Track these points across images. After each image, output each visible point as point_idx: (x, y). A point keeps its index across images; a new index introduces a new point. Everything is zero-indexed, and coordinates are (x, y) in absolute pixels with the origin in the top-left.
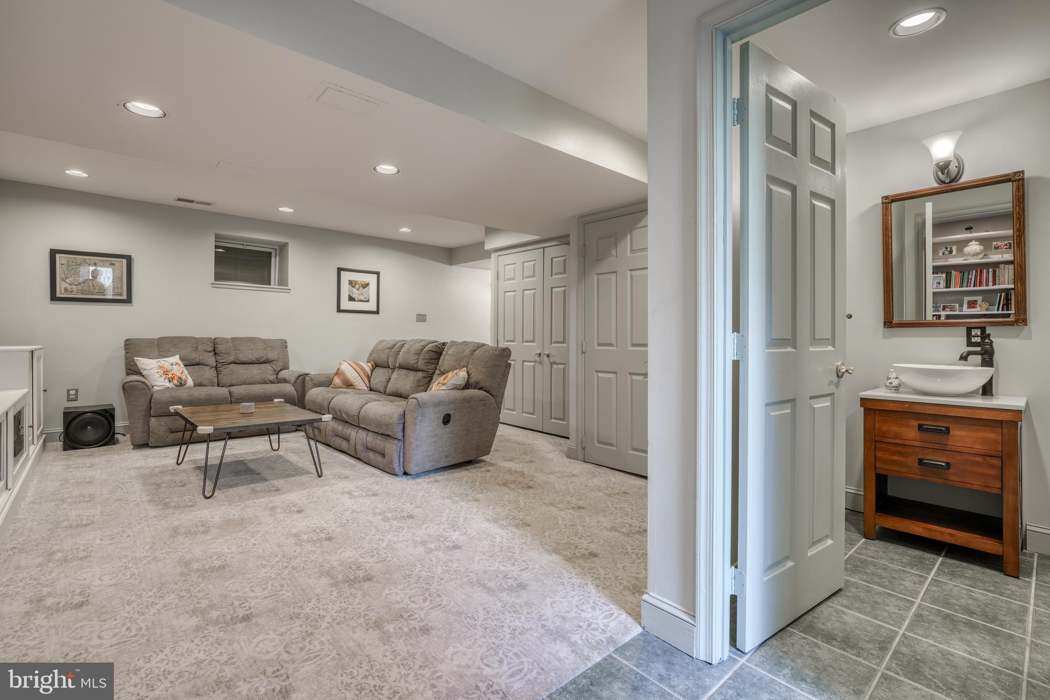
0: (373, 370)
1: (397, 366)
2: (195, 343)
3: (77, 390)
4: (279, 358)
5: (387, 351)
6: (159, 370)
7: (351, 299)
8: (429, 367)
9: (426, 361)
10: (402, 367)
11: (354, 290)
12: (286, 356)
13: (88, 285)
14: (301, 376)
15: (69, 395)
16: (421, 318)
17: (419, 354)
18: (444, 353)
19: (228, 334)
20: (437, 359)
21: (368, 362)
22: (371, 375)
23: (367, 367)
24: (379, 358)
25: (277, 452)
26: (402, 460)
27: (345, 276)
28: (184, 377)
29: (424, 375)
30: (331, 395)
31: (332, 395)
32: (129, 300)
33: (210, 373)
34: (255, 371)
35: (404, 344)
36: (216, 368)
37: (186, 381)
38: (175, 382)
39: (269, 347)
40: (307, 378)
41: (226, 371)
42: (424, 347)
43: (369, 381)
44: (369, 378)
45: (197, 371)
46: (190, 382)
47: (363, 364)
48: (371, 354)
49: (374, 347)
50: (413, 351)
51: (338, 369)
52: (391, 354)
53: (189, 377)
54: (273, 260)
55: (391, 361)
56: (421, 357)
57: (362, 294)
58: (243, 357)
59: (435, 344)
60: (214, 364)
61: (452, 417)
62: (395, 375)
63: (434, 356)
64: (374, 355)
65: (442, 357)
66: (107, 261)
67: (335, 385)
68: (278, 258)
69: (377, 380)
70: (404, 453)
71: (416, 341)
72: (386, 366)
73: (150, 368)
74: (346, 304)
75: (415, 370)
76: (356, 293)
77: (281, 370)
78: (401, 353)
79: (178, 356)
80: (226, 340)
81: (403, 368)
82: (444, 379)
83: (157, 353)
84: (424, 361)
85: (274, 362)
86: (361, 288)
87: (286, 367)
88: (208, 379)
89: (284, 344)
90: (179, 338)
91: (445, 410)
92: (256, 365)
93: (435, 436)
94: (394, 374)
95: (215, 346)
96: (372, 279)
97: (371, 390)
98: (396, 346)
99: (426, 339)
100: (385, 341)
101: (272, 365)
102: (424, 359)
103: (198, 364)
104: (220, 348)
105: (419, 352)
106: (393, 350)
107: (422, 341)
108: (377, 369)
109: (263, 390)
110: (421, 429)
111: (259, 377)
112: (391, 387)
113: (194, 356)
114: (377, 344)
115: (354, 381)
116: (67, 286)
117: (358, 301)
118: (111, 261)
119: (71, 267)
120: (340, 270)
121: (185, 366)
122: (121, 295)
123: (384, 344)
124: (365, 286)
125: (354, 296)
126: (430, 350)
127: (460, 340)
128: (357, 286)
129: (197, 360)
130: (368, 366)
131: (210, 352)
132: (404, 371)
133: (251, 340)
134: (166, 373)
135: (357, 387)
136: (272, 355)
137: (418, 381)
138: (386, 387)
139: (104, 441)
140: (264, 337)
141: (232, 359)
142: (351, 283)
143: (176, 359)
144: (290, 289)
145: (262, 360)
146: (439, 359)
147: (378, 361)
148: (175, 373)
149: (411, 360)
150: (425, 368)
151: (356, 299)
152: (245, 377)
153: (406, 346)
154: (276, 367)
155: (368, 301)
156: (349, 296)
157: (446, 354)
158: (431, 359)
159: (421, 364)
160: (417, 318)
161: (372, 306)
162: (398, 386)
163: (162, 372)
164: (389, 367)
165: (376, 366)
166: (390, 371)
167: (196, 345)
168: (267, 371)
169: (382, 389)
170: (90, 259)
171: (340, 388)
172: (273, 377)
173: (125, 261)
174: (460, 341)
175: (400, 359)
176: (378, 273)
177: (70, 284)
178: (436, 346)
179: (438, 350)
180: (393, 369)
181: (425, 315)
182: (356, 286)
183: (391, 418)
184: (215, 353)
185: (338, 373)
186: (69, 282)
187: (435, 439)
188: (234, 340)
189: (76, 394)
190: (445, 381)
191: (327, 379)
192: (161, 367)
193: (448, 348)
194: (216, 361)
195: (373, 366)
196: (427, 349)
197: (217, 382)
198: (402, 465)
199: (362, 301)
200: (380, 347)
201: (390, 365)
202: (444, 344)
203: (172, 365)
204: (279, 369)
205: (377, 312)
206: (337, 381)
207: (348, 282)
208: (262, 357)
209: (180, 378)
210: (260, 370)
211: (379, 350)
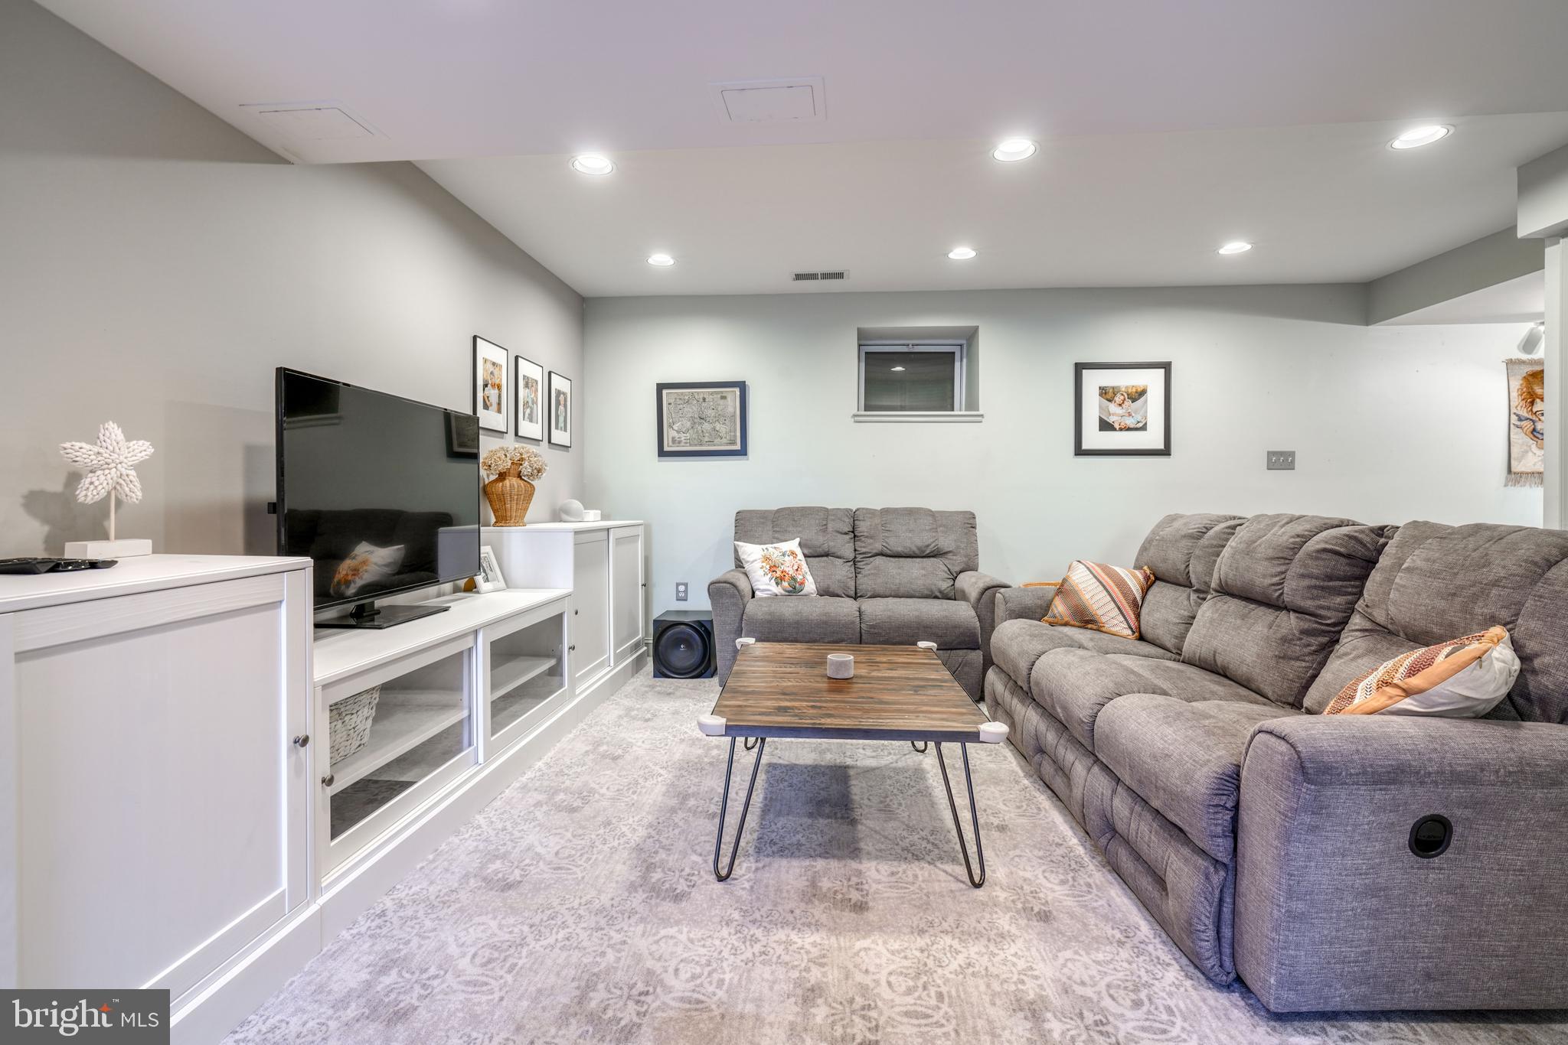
0: (1148, 589)
1: (1213, 585)
2: (823, 516)
3: (686, 585)
4: (958, 547)
5: (1185, 543)
6: (764, 564)
7: (1105, 426)
8: (1322, 602)
9: (1314, 582)
10: (1226, 591)
11: (1113, 408)
12: (973, 543)
13: (697, 431)
14: (989, 588)
15: (678, 592)
16: (1281, 461)
17: (1287, 560)
18: (1384, 561)
19: (876, 502)
20: (1356, 578)
21: (1138, 567)
22: (1143, 599)
23: (1134, 582)
24: (1165, 560)
25: (920, 756)
26: (1227, 932)
27: (1093, 381)
28: (799, 578)
29: (1306, 625)
30: (1036, 646)
31: (1039, 648)
32: (743, 452)
33: (841, 572)
34: (915, 573)
35: (1234, 527)
36: (854, 561)
37: (802, 584)
38: (785, 584)
39: (940, 526)
40: (997, 595)
41: (869, 567)
42: (1305, 538)
43: (1138, 616)
44: (1137, 608)
45: (824, 567)
46: (810, 586)
47: (1122, 572)
48: (1144, 549)
49: (1153, 532)
50: (1263, 549)
51: (1065, 580)
52: (1197, 552)
53: (810, 578)
54: (957, 365)
55: (1196, 569)
56: (1295, 568)
57: (1130, 415)
58: (896, 545)
59: (1345, 530)
60: (852, 556)
61: (1458, 830)
62: (1207, 611)
63: (1342, 567)
64: (1152, 551)
65: (1375, 576)
66: (717, 393)
67: (1055, 617)
68: (965, 360)
69: (1157, 615)
70: (1234, 912)
71: (1275, 520)
72: (1182, 582)
73: (751, 560)
74: (1093, 438)
75: (1274, 605)
76: (1115, 413)
77: (961, 572)
78: (1226, 552)
79: (797, 540)
80: (871, 513)
81: (1233, 595)
82: (1412, 671)
83: (770, 533)
84: (1307, 582)
85: (950, 556)
86: (1128, 402)
87: (971, 567)
88: (839, 581)
89: (968, 522)
90: (803, 509)
91: (1423, 803)
92: (918, 560)
93: (1372, 891)
94: (1206, 605)
95: (853, 524)
96: (1153, 381)
97: (1141, 638)
98: (1211, 533)
99: (1310, 513)
100: (1182, 516)
101: (946, 562)
102: (1303, 576)
103: (827, 555)
104: (863, 527)
105: (1286, 556)
106: (1204, 541)
107: (1293, 519)
108: (1158, 589)
109: (917, 613)
110: (1309, 858)
111: (920, 582)
112: (1193, 642)
113: (821, 541)
114: (1160, 526)
115: (1100, 612)
116: (675, 434)
117: (1121, 429)
118: (722, 392)
119: (679, 407)
120: (1079, 368)
121: (805, 556)
122: (733, 443)
123: (1177, 524)
124: (1138, 395)
125: (1111, 420)
126: (1325, 550)
127: (1455, 518)
128: (1118, 399)
129: (825, 548)
130: (1135, 577)
131: (846, 534)
132: (1234, 604)
133: (911, 512)
134: (773, 568)
135: (1107, 627)
136: (946, 542)
137: (1284, 640)
138: (1182, 637)
139: (699, 670)
140: (935, 507)
141: (878, 546)
142: (1107, 394)
143: (793, 545)
144: (982, 416)
145: (928, 552)
146: (1364, 578)
147: (1162, 567)
148: (787, 569)
149: (1261, 576)
150: (1309, 604)
151: (1117, 426)
152: (897, 581)
153: (1242, 533)
154: (953, 565)
155: (1144, 428)
156: (1101, 420)
157: (1398, 565)
158: (1330, 578)
159: (1293, 589)
160: (1269, 460)
161: (1153, 438)
162: (1215, 643)
163: (768, 567)
164: (1190, 585)
165: (1155, 578)
166: (1193, 596)
167: (825, 523)
168: (932, 574)
169: (1170, 642)
170: (698, 393)
171: (1066, 624)
172: (945, 585)
173: (737, 391)
174: (1456, 523)
175: (1223, 568)
176: (1166, 367)
177: (678, 432)
178: (1350, 537)
179: (1360, 551)
180: (1202, 593)
181: (1292, 454)
182: (1116, 399)
183: (1188, 777)
184: (855, 536)
185: (1063, 589)
186: (676, 428)
187: (1373, 903)
188: (886, 511)
189: (686, 591)
190: (1416, 681)
191: (1039, 602)
192: (767, 559)
193: (1401, 546)
194: (855, 550)
195: (1147, 578)
196: (1313, 545)
197: (854, 589)
198: (1227, 950)
199: (1129, 429)
200: (1167, 531)
201: (1193, 581)
202: (1380, 531)
203: (784, 555)
204: (958, 569)
205: (1166, 452)
206: (1060, 607)
207: (1097, 391)
208: (928, 546)
209: (793, 579)
210: (923, 569)
211: (1162, 539)
